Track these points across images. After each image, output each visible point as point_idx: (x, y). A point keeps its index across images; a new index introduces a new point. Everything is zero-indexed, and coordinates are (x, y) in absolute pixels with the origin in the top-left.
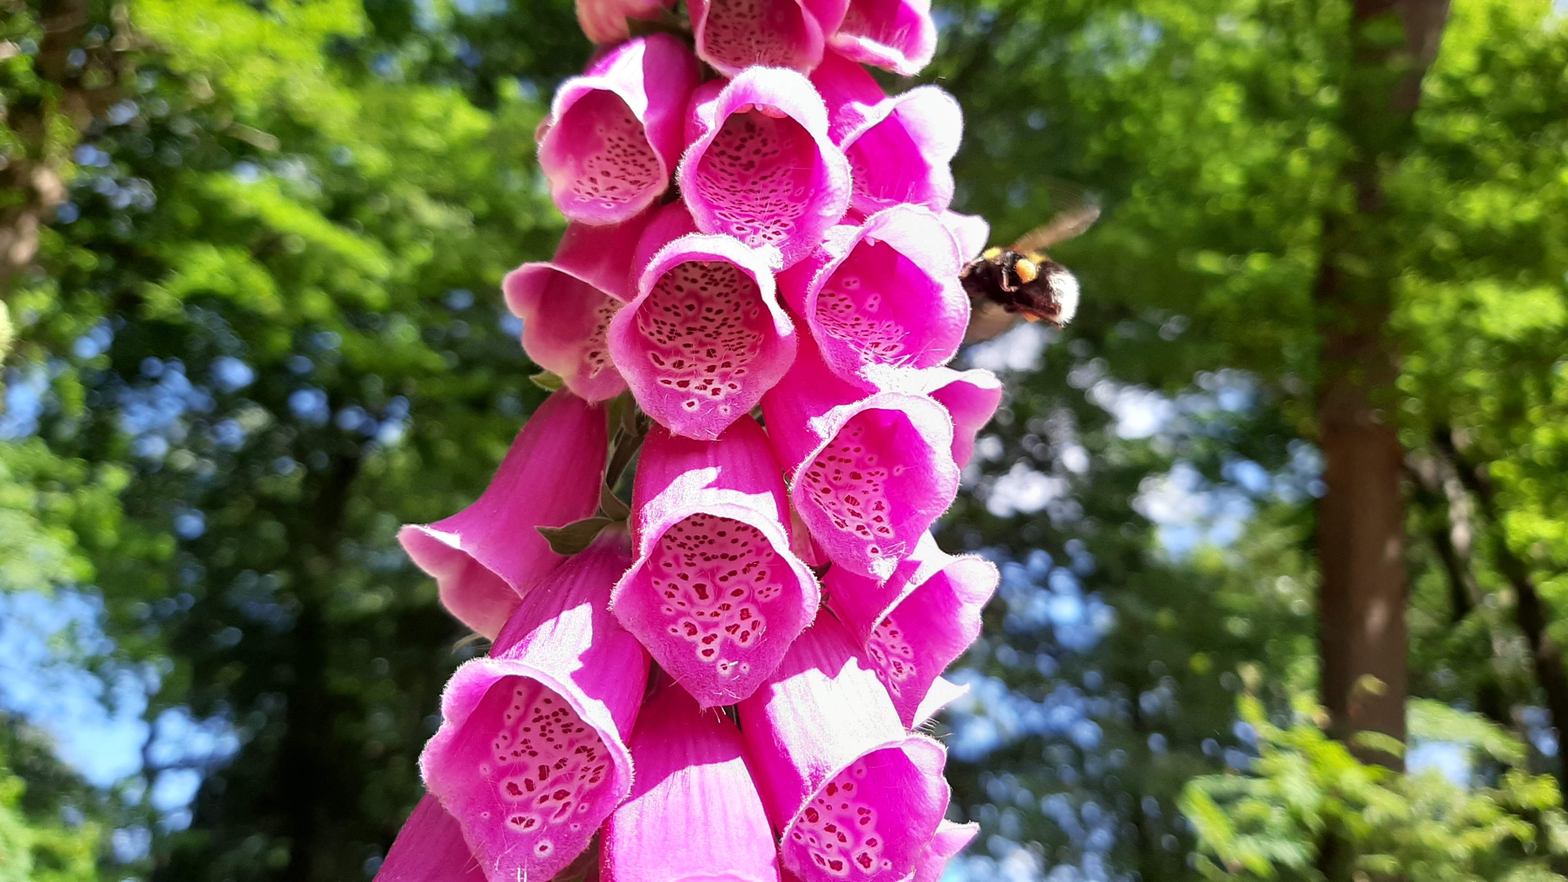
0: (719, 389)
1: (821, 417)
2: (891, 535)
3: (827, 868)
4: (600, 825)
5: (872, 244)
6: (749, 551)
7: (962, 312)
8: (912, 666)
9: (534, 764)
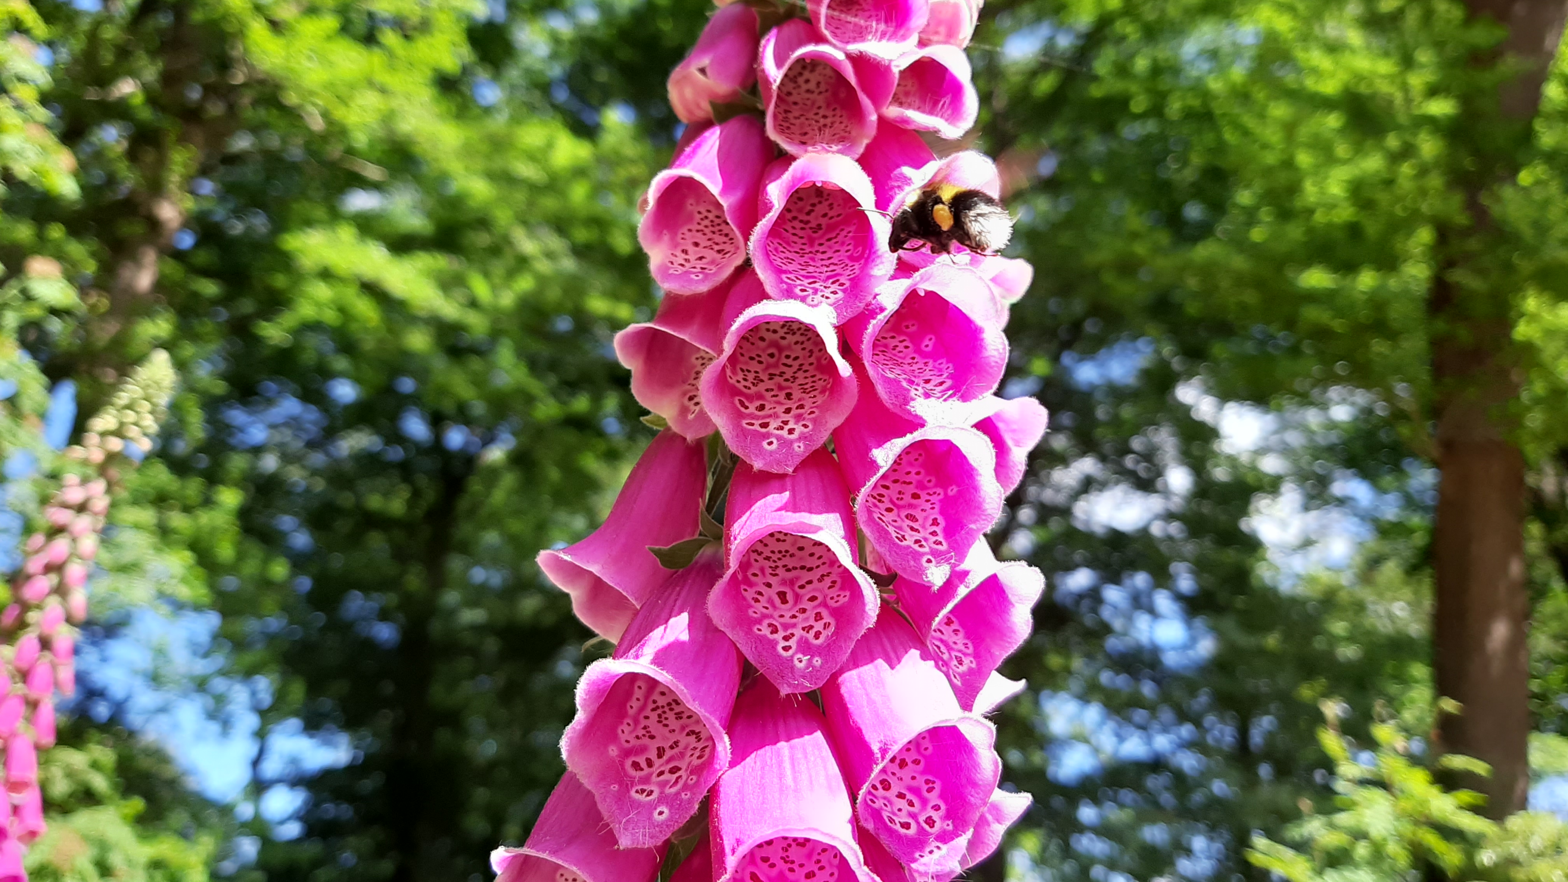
0: (794, 429)
1: (880, 449)
2: (944, 547)
3: (898, 827)
4: (705, 793)
5: (922, 294)
6: (824, 564)
7: (1001, 351)
8: (972, 659)
9: (653, 745)
